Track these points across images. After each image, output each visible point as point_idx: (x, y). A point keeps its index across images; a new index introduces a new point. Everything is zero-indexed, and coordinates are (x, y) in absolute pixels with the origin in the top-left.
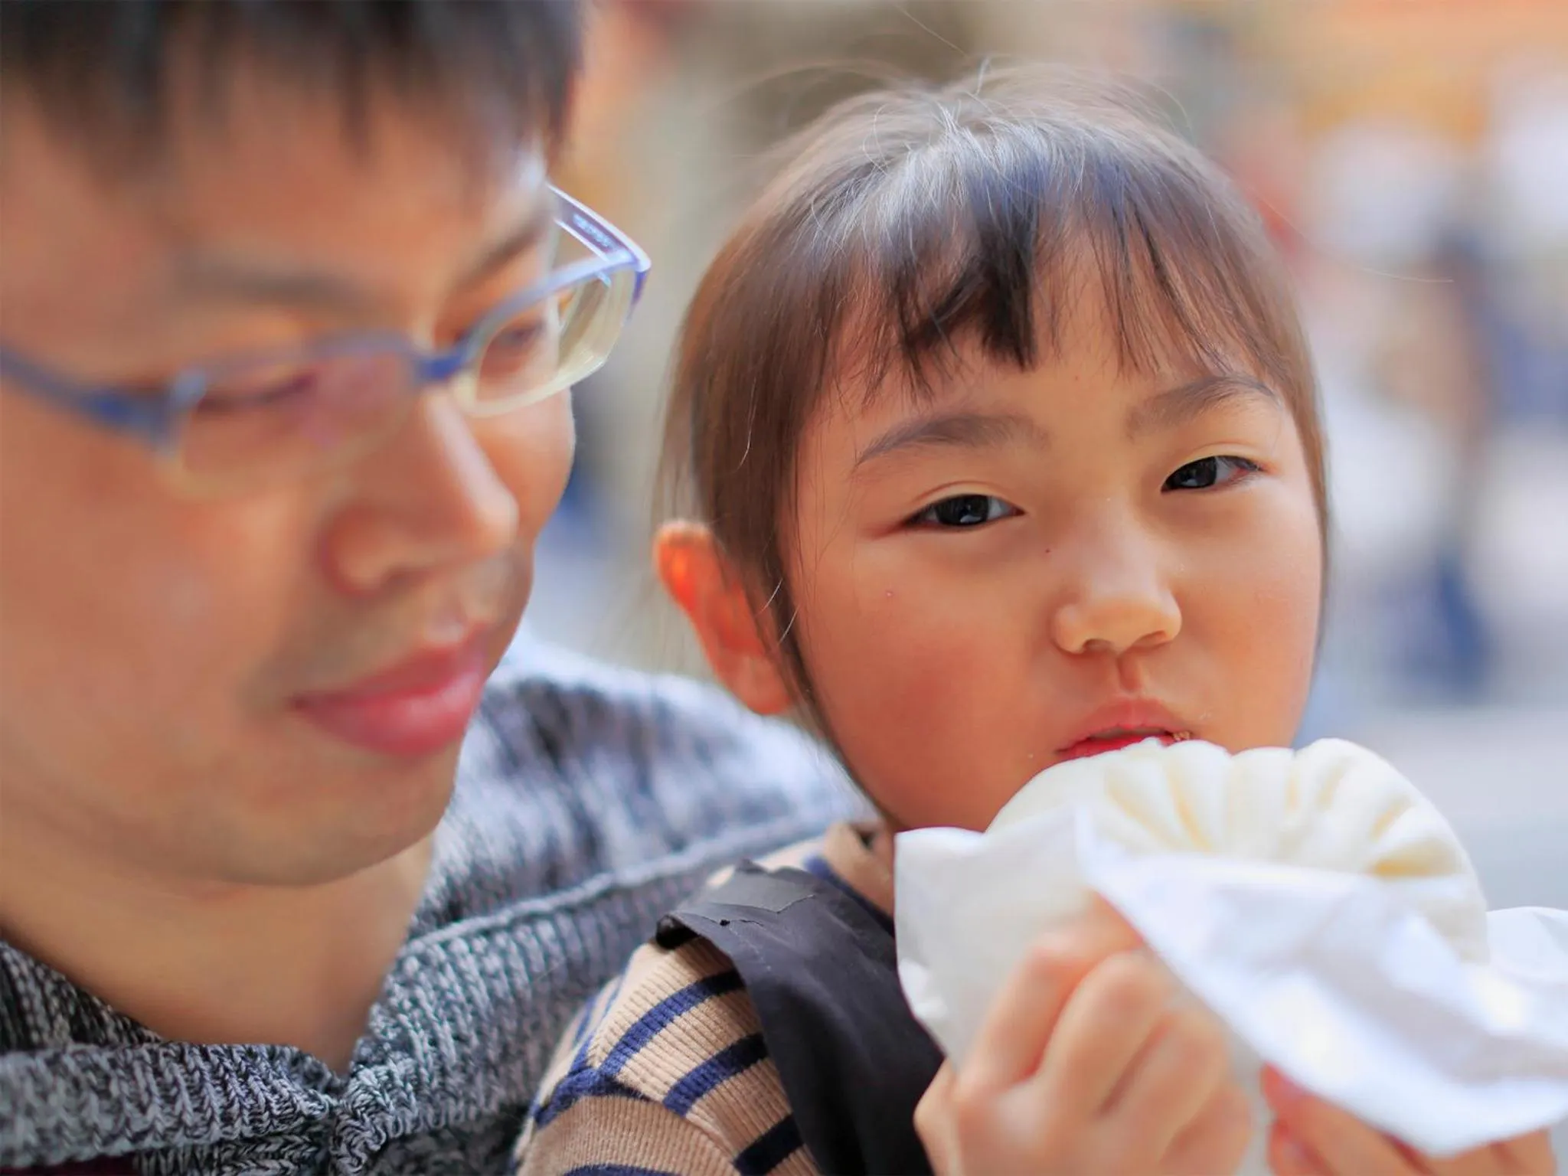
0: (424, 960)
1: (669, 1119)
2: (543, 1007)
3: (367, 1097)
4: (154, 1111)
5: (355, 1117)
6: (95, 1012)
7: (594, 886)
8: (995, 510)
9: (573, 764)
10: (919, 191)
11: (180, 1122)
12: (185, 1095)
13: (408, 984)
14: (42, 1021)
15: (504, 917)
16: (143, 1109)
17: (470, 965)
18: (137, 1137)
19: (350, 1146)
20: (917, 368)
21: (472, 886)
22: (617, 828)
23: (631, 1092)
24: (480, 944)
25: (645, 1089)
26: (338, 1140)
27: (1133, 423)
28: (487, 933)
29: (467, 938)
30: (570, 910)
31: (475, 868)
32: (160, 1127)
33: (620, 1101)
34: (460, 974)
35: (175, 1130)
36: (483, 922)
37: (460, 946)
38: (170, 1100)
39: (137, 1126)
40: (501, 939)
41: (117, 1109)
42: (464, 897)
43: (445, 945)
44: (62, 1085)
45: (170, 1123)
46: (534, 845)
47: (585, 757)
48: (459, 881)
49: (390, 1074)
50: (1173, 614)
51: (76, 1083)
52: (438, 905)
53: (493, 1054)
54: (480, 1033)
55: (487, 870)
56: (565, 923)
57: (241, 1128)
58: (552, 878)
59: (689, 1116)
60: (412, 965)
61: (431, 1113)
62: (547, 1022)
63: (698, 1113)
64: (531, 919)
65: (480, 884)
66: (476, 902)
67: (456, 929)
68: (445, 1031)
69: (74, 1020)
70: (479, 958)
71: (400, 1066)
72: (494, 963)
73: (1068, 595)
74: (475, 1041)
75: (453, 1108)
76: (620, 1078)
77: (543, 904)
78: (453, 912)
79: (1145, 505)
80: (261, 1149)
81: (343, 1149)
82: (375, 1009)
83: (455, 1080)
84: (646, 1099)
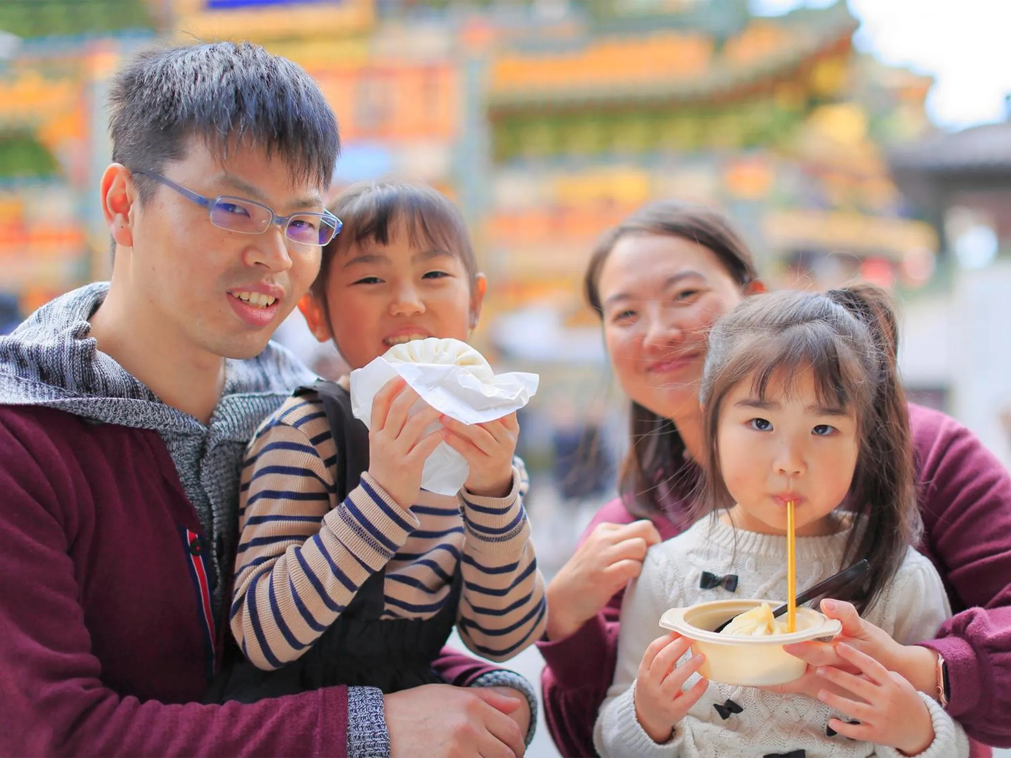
0: (228, 401)
1: (293, 429)
2: (257, 419)
3: (217, 428)
4: (170, 419)
5: (215, 431)
6: (153, 395)
7: (269, 393)
8: (378, 280)
9: (262, 363)
10: (364, 202)
11: (175, 424)
12: (176, 418)
13: (224, 406)
14: (142, 394)
15: (247, 395)
16: (167, 419)
17: (239, 404)
18: (165, 426)
19: (213, 439)
20: (360, 244)
21: (238, 386)
22: (273, 380)
23: (284, 424)
24: (241, 400)
25: (288, 423)
26: (209, 438)
27: (413, 260)
28: (244, 398)
29: (239, 398)
30: (264, 397)
31: (239, 382)
32: (170, 423)
33: (282, 427)
34: (237, 406)
35: (173, 426)
36: (242, 395)
37: (236, 399)
38: (173, 419)
39: (166, 423)
40: (247, 400)
41: (161, 417)
42: (236, 389)
43: (233, 398)
44: (150, 408)
45: (173, 424)
46: (253, 380)
47: (265, 360)
48: (235, 384)
49: (222, 424)
50: (422, 308)
51: (153, 409)
52: (230, 389)
53: (246, 426)
54: (243, 420)
55: (242, 383)
56: (262, 400)
57: (187, 430)
58: (258, 389)
59: (299, 428)
60: (224, 402)
61: (232, 436)
62: (258, 423)
63: (301, 428)
64: (254, 397)
65: (240, 385)
66: (239, 390)
67: (235, 395)
68: (234, 417)
69: (149, 396)
70: (241, 403)
71: (224, 423)
72: (245, 405)
73: (395, 302)
74: (241, 422)
75: (237, 437)
76: (282, 421)
77: (257, 394)
78: (234, 391)
79: (416, 282)
80: (189, 438)
81: (211, 439)
82: (215, 412)
83: (237, 430)
84: (288, 425)
